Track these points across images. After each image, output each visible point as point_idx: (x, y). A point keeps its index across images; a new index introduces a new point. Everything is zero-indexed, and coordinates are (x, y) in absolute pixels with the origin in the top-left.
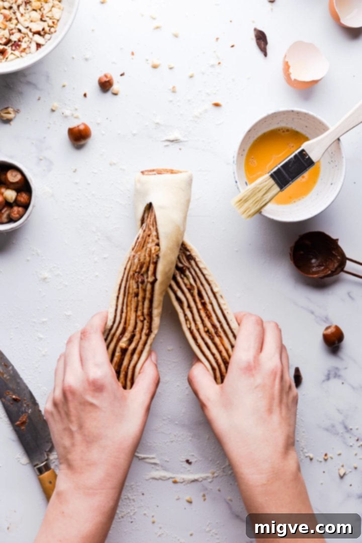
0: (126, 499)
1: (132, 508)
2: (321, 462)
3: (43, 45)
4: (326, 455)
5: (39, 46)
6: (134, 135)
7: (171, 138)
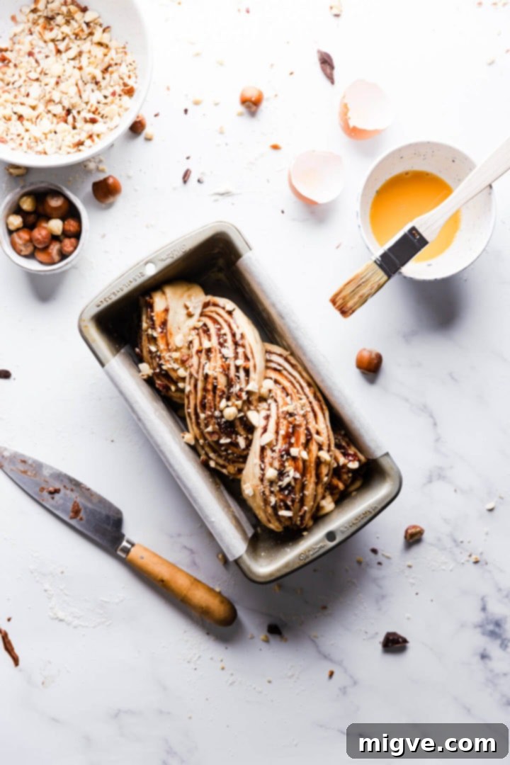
7: (222, 190)
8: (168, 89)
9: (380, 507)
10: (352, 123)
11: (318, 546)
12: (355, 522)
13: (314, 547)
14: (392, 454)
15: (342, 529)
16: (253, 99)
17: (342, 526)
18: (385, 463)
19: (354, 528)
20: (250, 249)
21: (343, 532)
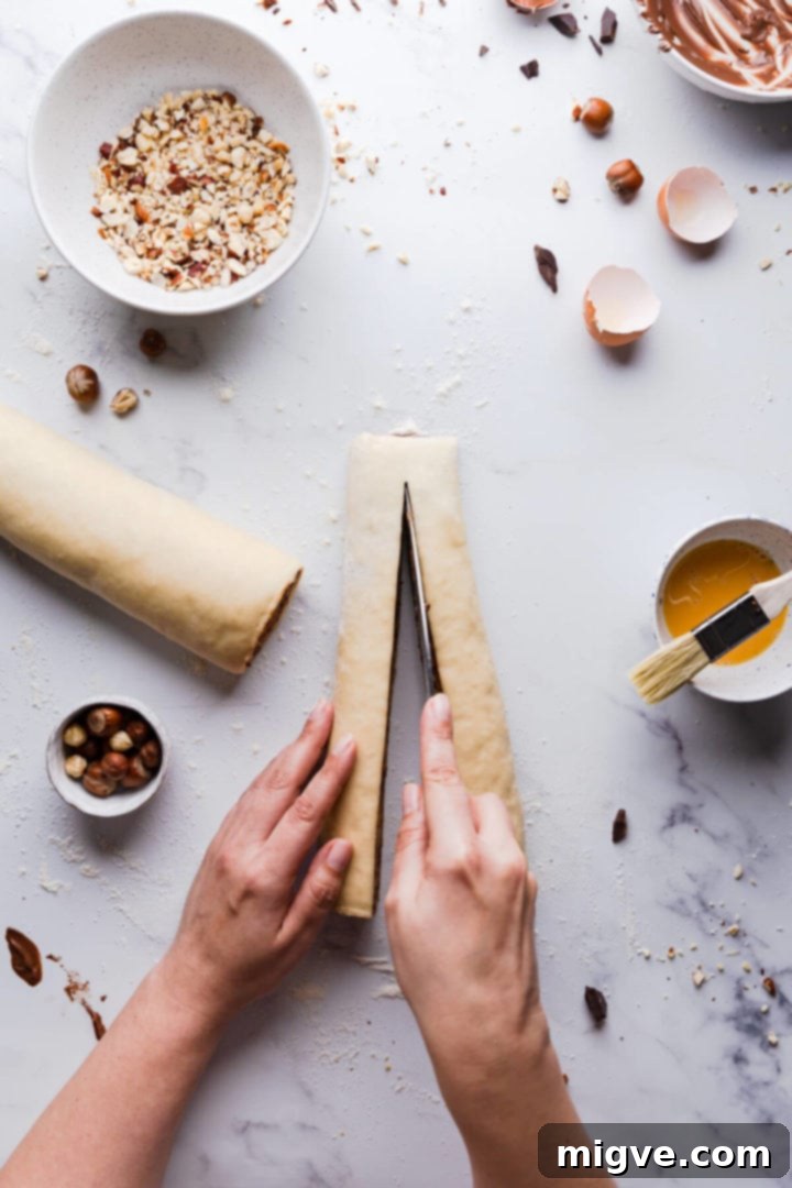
0: (340, 1031)
1: (353, 1046)
2: (663, 962)
3: (242, 277)
4: (671, 950)
5: (235, 277)
6: (340, 428)
7: (402, 430)
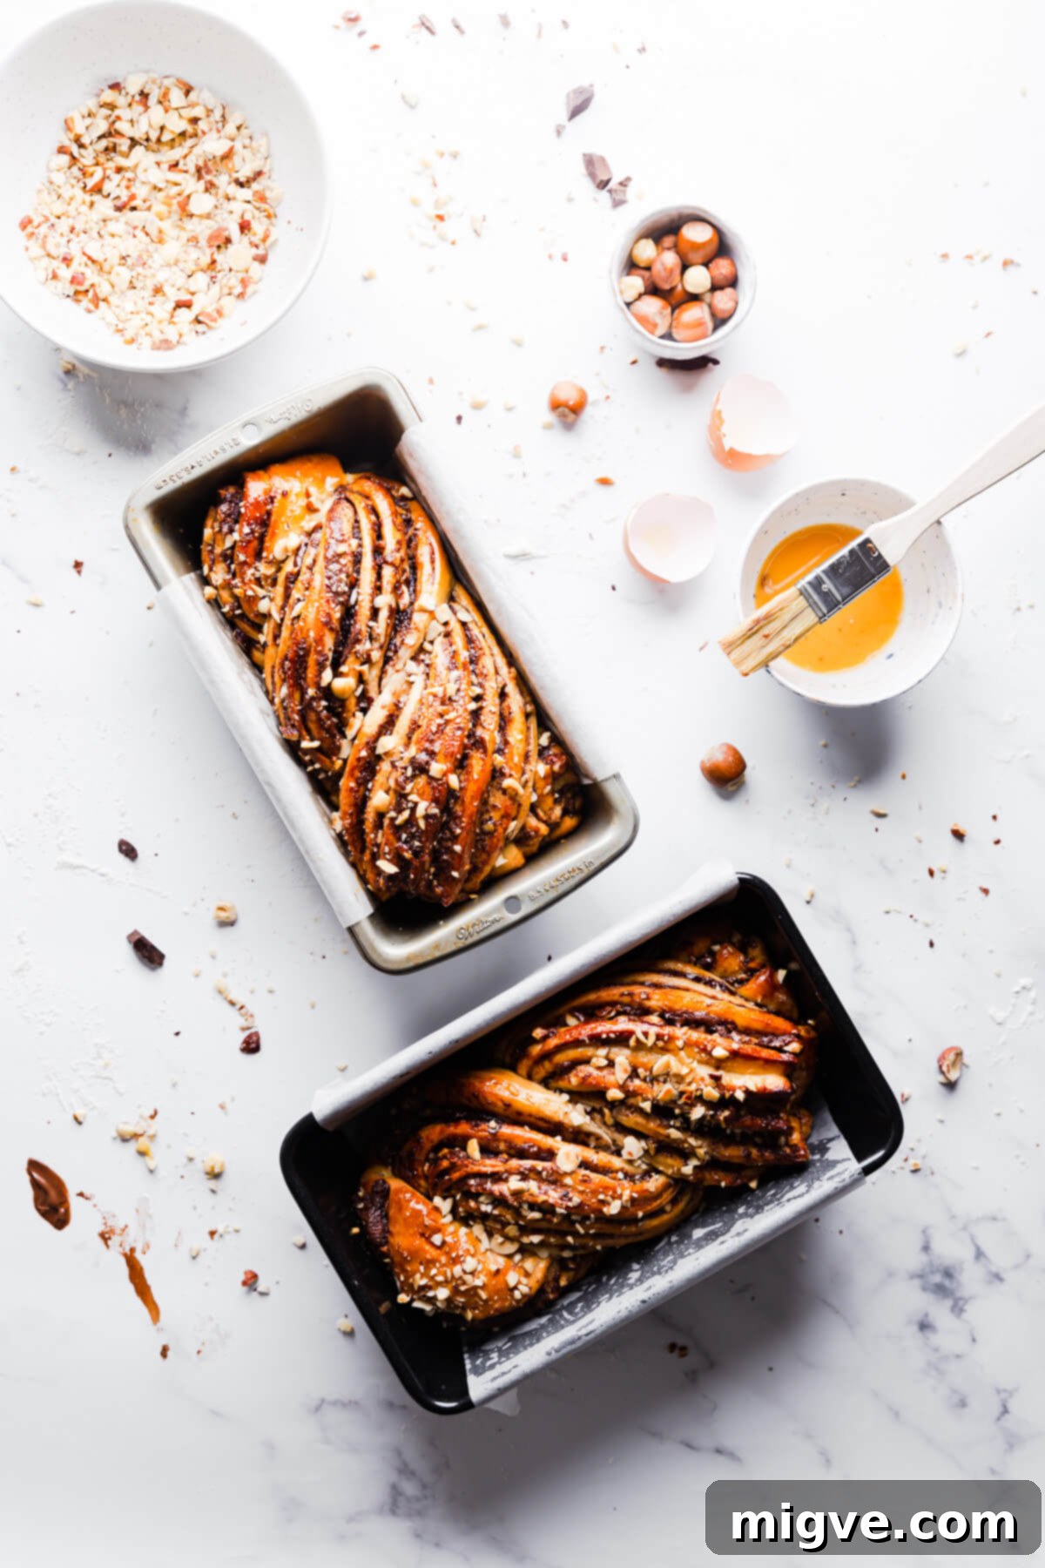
8: (431, 381)
9: (597, 863)
10: (728, 443)
11: (490, 919)
12: (554, 884)
13: (484, 920)
14: (623, 775)
15: (532, 893)
16: (571, 403)
17: (533, 888)
18: (612, 790)
19: (552, 895)
20: (421, 420)
21: (532, 899)
